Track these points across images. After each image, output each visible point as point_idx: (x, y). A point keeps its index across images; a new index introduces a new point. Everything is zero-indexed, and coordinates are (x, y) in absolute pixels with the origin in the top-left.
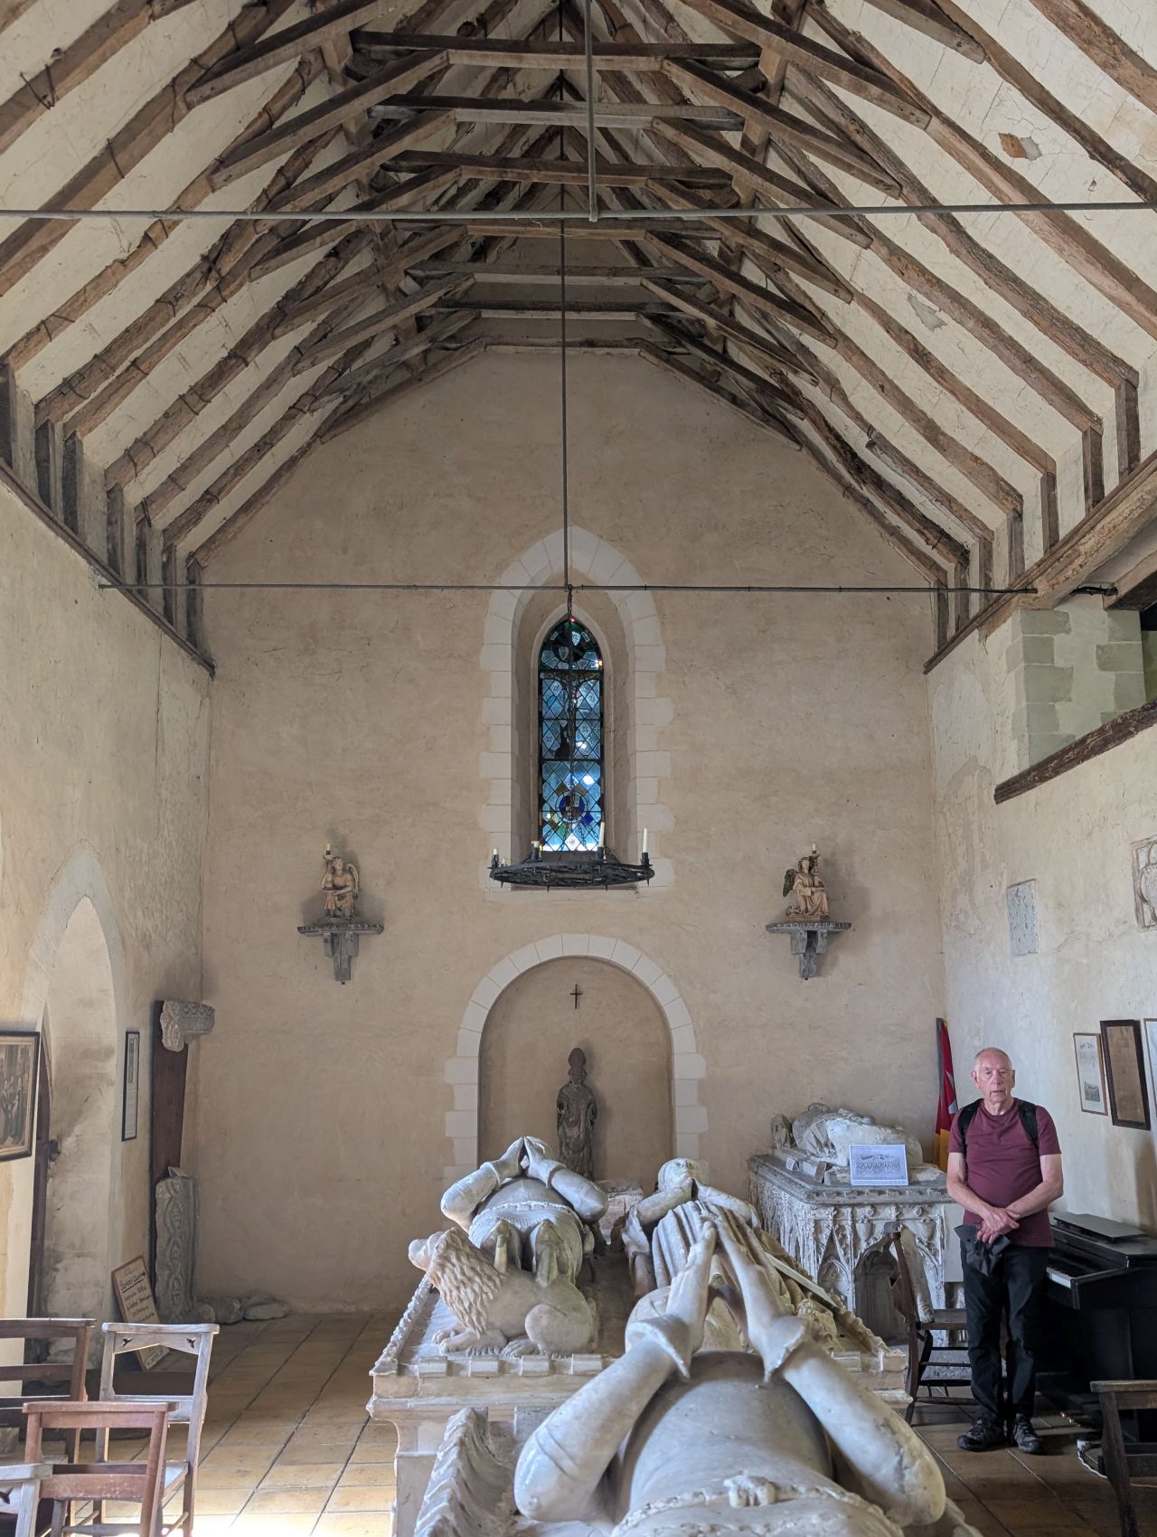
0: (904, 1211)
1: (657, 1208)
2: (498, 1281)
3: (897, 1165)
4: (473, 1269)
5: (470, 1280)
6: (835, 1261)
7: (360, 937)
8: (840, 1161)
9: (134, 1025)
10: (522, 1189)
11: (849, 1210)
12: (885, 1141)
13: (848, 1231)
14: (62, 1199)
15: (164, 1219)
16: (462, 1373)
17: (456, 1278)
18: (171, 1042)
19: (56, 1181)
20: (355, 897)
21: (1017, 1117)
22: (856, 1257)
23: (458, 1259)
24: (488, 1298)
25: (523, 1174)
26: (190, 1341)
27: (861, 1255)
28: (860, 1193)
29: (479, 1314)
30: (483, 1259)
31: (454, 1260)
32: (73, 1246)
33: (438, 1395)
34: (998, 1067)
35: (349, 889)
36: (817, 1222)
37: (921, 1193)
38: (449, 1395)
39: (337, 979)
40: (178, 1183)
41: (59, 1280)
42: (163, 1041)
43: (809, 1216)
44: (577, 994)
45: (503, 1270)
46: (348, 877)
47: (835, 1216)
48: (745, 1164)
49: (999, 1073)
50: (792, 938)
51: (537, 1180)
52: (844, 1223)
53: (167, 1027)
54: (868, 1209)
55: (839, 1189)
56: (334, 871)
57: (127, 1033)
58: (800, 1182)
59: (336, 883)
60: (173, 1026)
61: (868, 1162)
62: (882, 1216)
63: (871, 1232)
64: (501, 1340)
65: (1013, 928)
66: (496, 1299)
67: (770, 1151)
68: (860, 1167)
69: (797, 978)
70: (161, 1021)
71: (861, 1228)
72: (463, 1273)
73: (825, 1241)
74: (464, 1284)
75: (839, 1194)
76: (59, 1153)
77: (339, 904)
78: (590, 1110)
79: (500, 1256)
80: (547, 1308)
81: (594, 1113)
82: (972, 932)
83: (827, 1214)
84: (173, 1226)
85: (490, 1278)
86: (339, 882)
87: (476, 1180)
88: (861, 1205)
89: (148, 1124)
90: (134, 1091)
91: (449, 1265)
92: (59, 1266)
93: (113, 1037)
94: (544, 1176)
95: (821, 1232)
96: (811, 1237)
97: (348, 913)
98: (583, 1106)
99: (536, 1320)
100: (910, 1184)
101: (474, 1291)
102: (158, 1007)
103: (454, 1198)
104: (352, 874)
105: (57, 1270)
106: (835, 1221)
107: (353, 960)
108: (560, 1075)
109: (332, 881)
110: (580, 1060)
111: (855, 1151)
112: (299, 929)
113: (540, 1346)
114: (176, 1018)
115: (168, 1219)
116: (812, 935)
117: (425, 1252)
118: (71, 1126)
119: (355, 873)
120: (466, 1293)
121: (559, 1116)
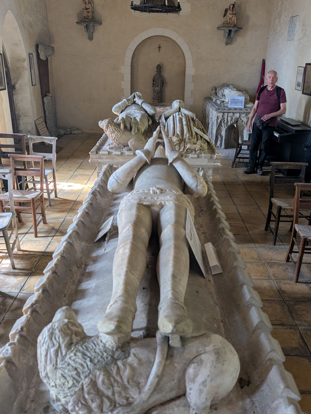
0: (241, 115)
1: (169, 114)
2: (121, 133)
3: (242, 102)
4: (115, 129)
5: (114, 132)
6: (221, 127)
7: (95, 26)
8: (227, 100)
9: (31, 52)
10: (134, 107)
11: (227, 114)
12: (239, 96)
13: (226, 119)
14: (18, 101)
15: (47, 107)
16: (112, 154)
17: (111, 131)
18: (43, 57)
19: (16, 96)
20: (93, 12)
21: (275, 92)
22: (227, 126)
23: (111, 126)
24: (119, 136)
25: (134, 103)
26: (50, 141)
27: (228, 126)
28: (230, 109)
29: (117, 140)
30: (118, 127)
31: (110, 127)
32: (23, 114)
33: (106, 159)
34: (273, 76)
35: (90, 10)
36: (218, 117)
37: (247, 110)
38: (109, 159)
39: (89, 39)
40: (49, 98)
41: (21, 122)
42: (40, 57)
43: (216, 115)
45: (123, 130)
46: (90, 5)
47: (223, 115)
48: (203, 100)
49: (273, 78)
50: (224, 32)
51: (138, 104)
52: (225, 117)
53: (41, 53)
54: (232, 114)
55: (225, 108)
56: (86, 3)
57: (29, 54)
58: (215, 105)
59: (86, 7)
60: (42, 53)
61: (234, 101)
62: (235, 116)
63: (232, 120)
64: (123, 147)
65: (289, 32)
66: (121, 137)
67: (210, 96)
68: (232, 102)
69: (224, 44)
70: (39, 51)
71: (229, 119)
72: (112, 130)
73: (219, 122)
74: (113, 133)
75: (224, 109)
76: (15, 88)
77: (88, 14)
78: (162, 83)
79: (122, 126)
80: (134, 139)
81: (163, 83)
83: (221, 115)
84: (50, 109)
85: (119, 132)
86: (87, 7)
87: (122, 104)
88: (230, 113)
89: (39, 81)
90: (34, 71)
91: (109, 128)
92: (20, 118)
93: (25, 55)
94: (140, 104)
95: (218, 119)
96: (216, 121)
97: (91, 18)
98: (160, 81)
99: (131, 142)
100: (244, 107)
101: (115, 134)
102: (37, 47)
103: (116, 108)
104: (91, 4)
105: (20, 119)
106: (222, 117)
107: (93, 34)
108: (154, 72)
109: (85, 7)
110: (159, 68)
111: (231, 98)
112: (77, 22)
113: (132, 149)
114: (43, 50)
115: (48, 108)
116: (230, 31)
117: (103, 124)
118: (17, 81)
119: (92, 4)
120: (113, 135)
121: (153, 84)
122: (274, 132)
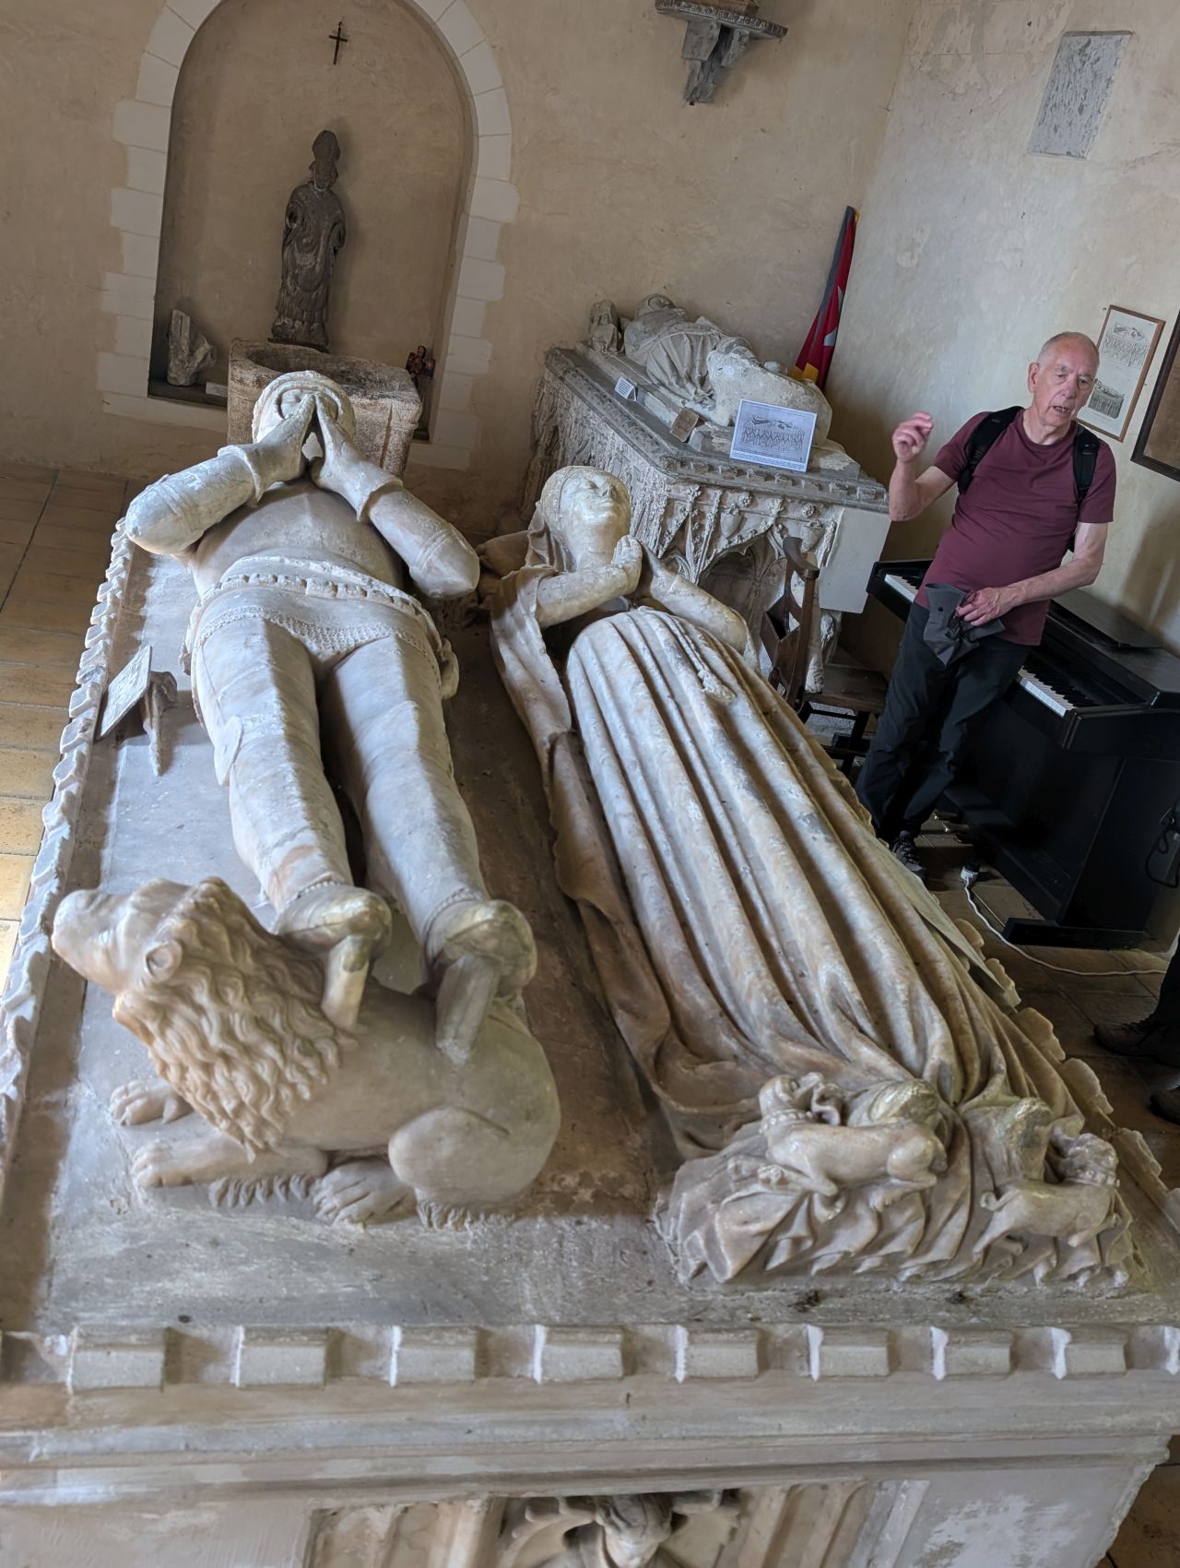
0: (791, 507)
2: (331, 1057)
3: (798, 441)
4: (260, 1023)
5: (247, 1050)
6: (678, 558)
8: (719, 416)
11: (719, 493)
12: (792, 404)
13: (708, 523)
17: (204, 1044)
22: (708, 557)
23: (217, 995)
24: (297, 1097)
25: (309, 478)
27: (716, 555)
28: (741, 473)
29: (261, 1124)
30: (295, 989)
31: (203, 998)
36: (670, 502)
37: (821, 488)
38: (166, 1422)
43: (662, 491)
44: (339, 39)
45: (349, 1021)
47: (696, 499)
48: (542, 357)
50: (689, 30)
51: (336, 498)
52: (706, 509)
54: (744, 496)
55: (714, 461)
58: (643, 425)
61: (761, 430)
62: (759, 508)
63: (738, 528)
64: (314, 1163)
65: (1049, 105)
66: (318, 1098)
67: (580, 348)
68: (748, 434)
69: (677, 97)
71: (727, 520)
72: (228, 1033)
73: (673, 529)
74: (226, 1058)
75: (711, 468)
78: (335, 235)
79: (342, 984)
80: (461, 1118)
81: (341, 239)
82: (960, 90)
83: (688, 493)
85: (309, 1048)
88: (738, 490)
91: (187, 1010)
95: (671, 516)
96: (657, 521)
98: (327, 224)
99: (423, 1146)
100: (809, 470)
101: (255, 1078)
106: (695, 505)
108: (298, 167)
110: (330, 150)
111: (746, 410)
116: (726, 32)
120: (231, 1082)
121: (288, 231)
122: (1022, 672)
